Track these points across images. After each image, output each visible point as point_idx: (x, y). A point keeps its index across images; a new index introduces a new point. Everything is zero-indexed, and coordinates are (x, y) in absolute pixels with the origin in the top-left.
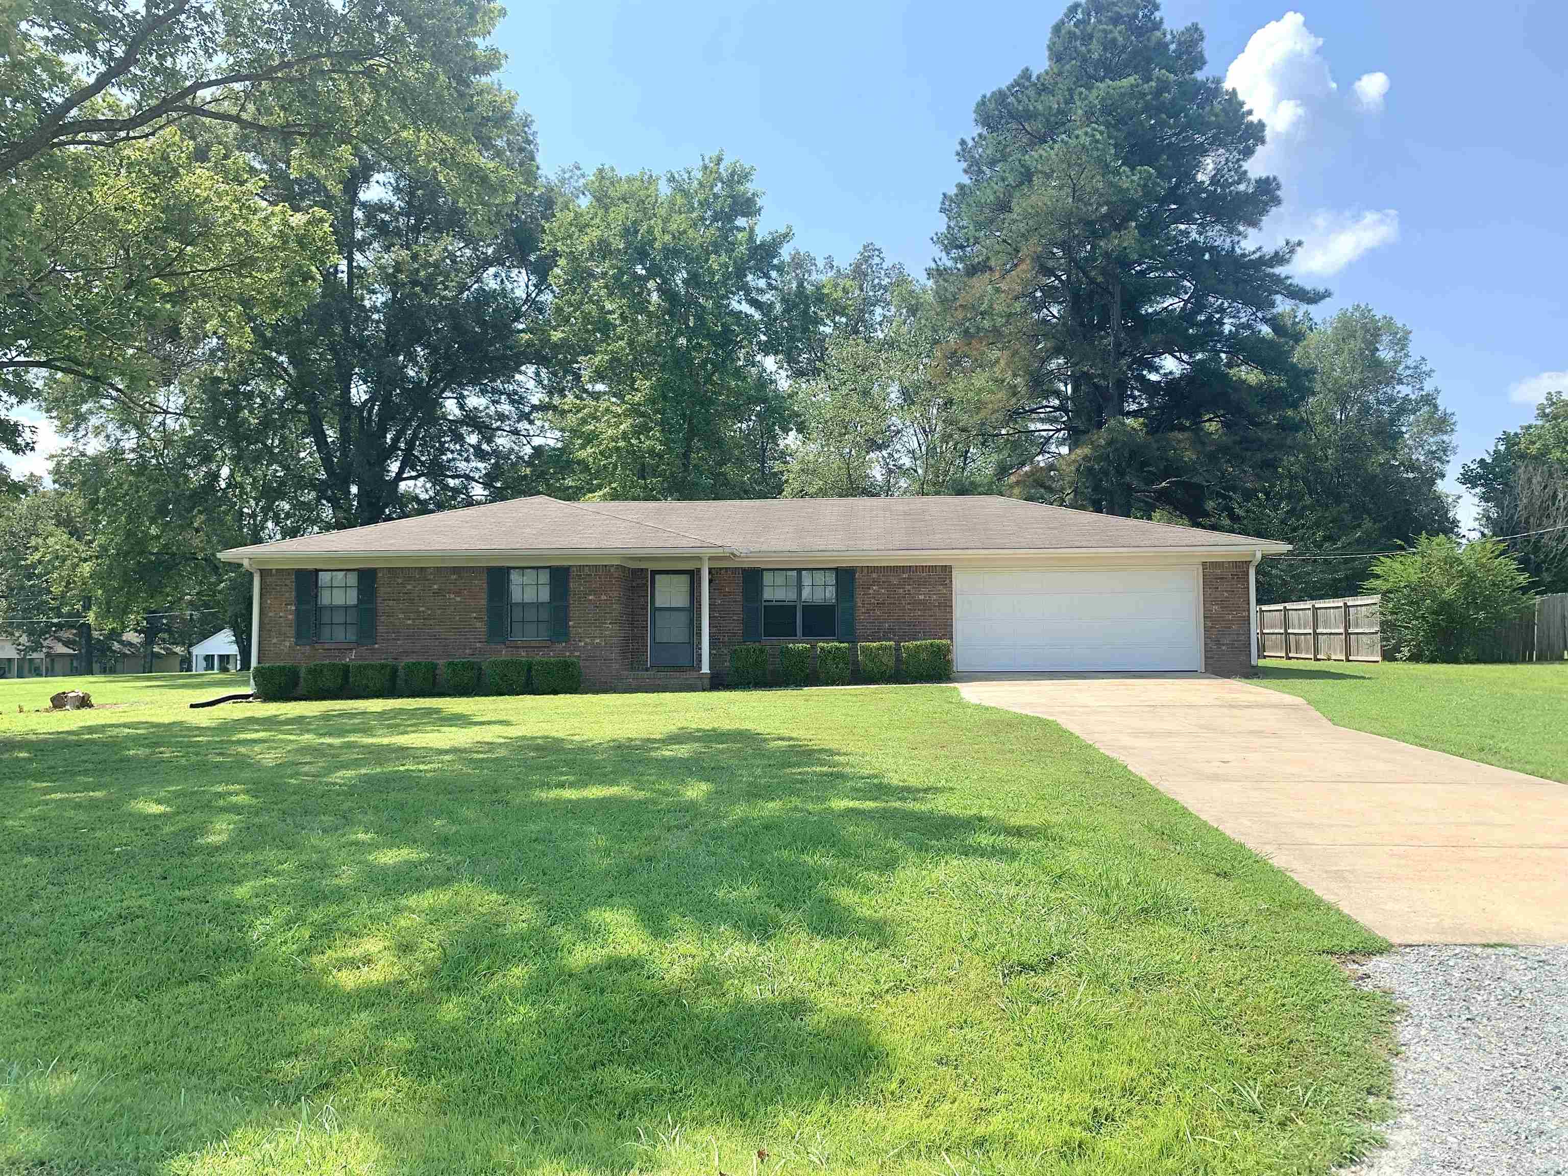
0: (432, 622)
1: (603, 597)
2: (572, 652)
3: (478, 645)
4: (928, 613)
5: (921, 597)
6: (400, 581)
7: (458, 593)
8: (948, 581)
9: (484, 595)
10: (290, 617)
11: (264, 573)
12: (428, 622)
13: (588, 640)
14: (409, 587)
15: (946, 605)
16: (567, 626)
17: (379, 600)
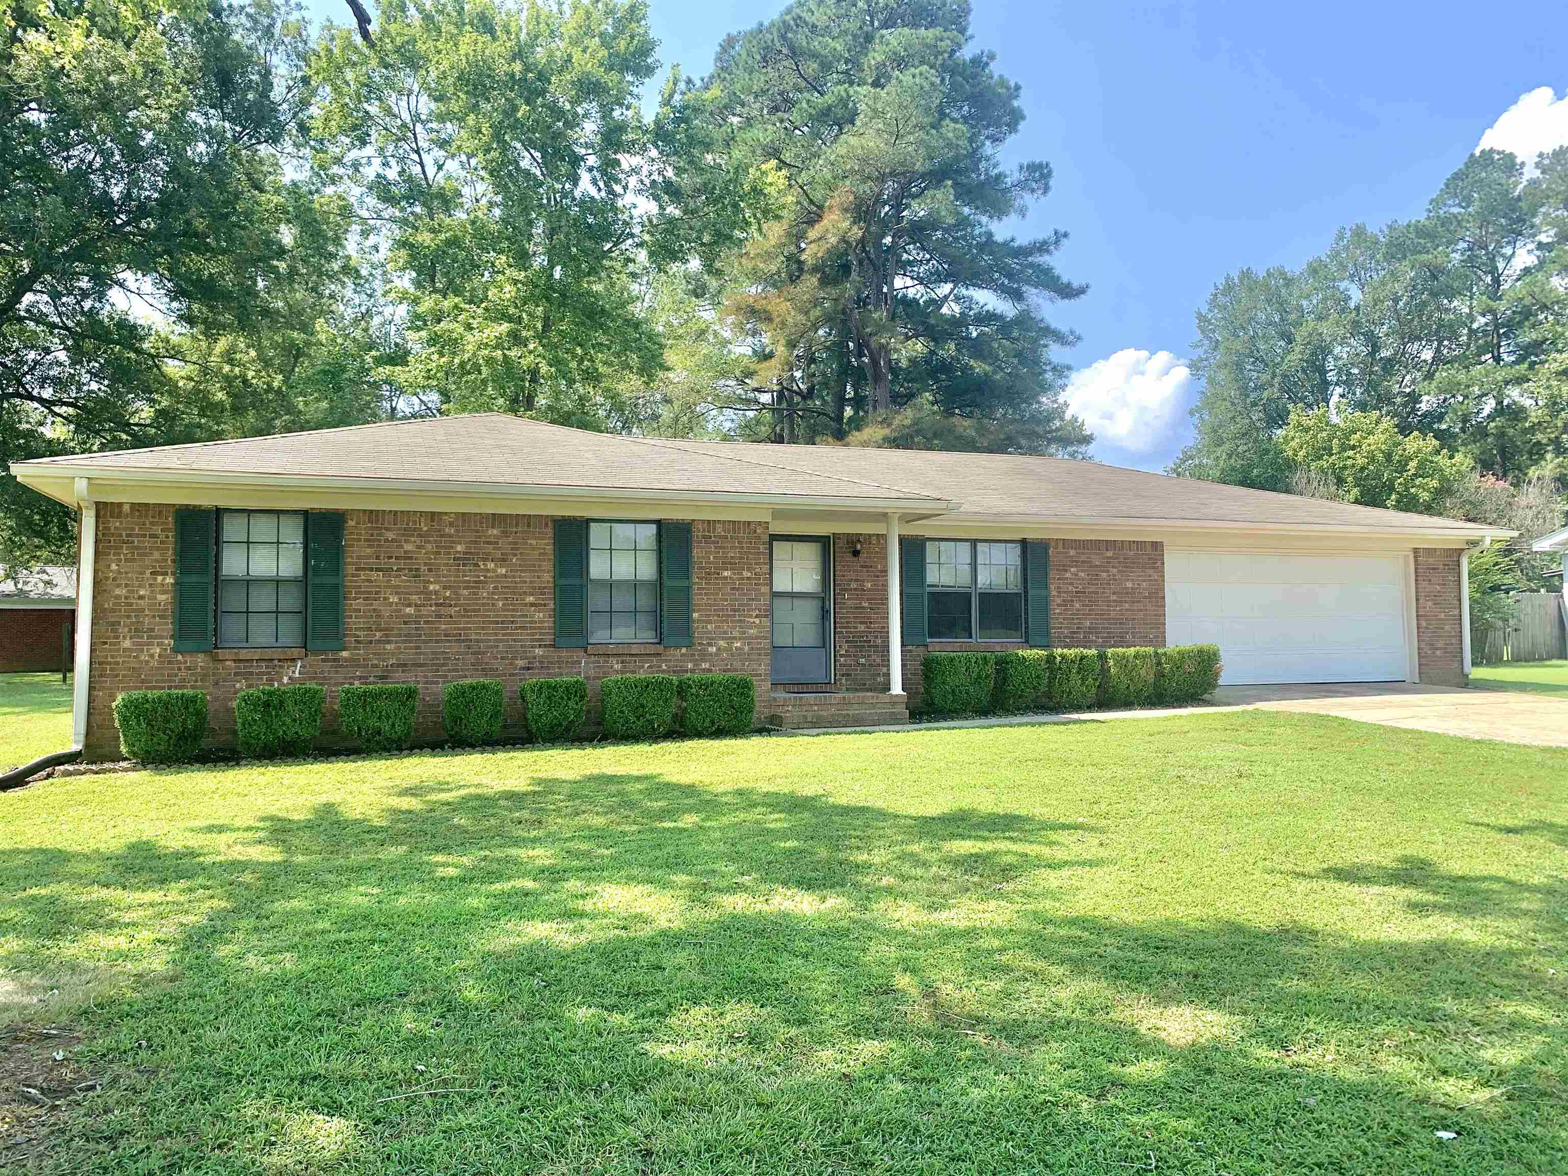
0: (452, 611)
1: (746, 574)
2: (696, 663)
3: (538, 652)
4: (1136, 607)
5: (1129, 585)
6: (390, 535)
7: (503, 560)
8: (1159, 564)
9: (548, 565)
10: (162, 598)
11: (103, 510)
12: (444, 611)
13: (722, 643)
14: (409, 547)
15: (1157, 596)
16: (688, 620)
17: (350, 569)
